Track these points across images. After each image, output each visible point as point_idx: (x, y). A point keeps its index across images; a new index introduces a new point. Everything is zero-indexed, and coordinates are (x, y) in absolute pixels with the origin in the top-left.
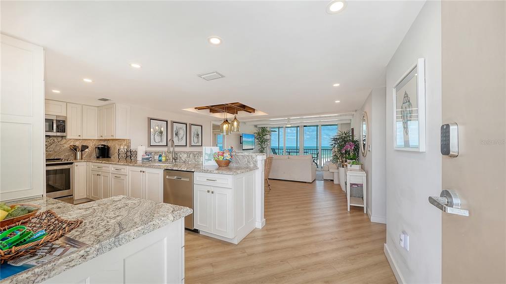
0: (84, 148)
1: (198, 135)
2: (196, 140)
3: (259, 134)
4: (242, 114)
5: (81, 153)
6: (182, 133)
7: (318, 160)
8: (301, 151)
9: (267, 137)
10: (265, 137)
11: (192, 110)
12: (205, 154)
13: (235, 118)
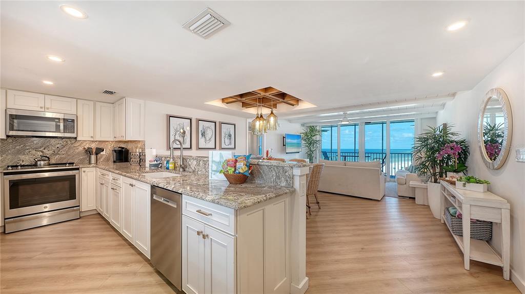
0: (99, 151)
1: (230, 136)
2: (227, 141)
3: (306, 134)
4: (282, 108)
5: (95, 156)
6: (210, 133)
7: (384, 167)
8: (362, 155)
9: (317, 138)
10: (314, 138)
11: (218, 104)
12: (213, 161)
13: (272, 113)
